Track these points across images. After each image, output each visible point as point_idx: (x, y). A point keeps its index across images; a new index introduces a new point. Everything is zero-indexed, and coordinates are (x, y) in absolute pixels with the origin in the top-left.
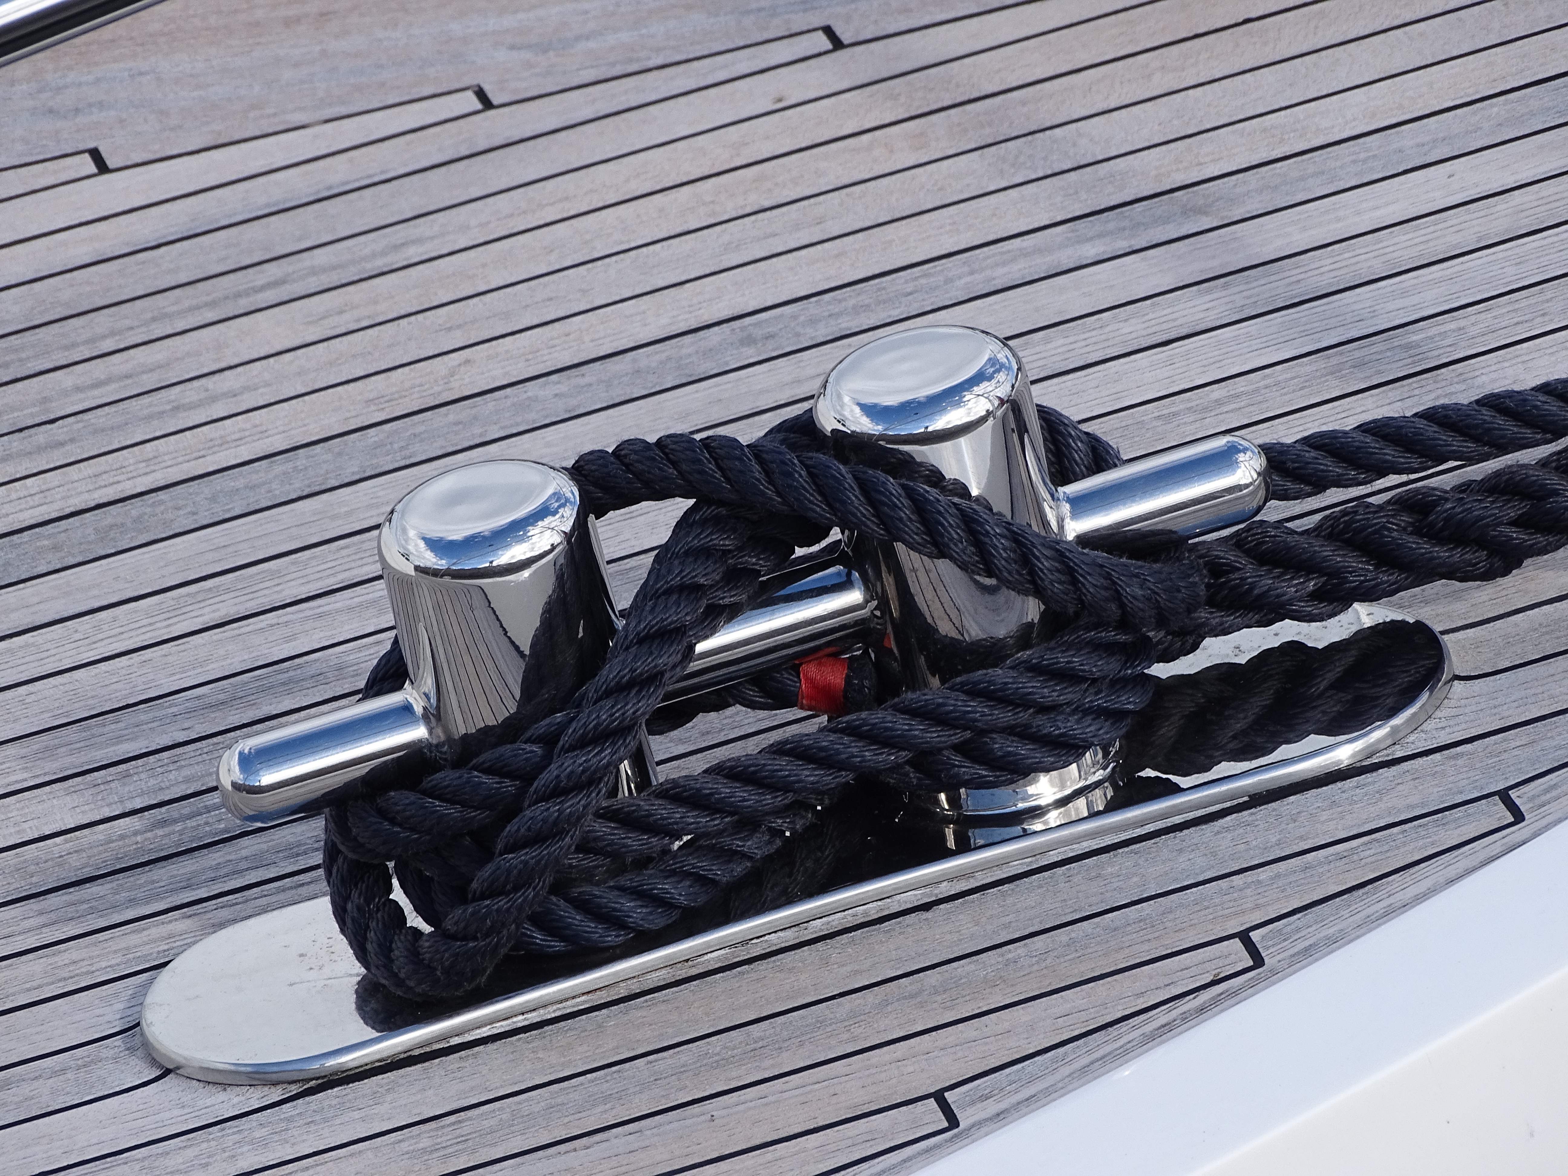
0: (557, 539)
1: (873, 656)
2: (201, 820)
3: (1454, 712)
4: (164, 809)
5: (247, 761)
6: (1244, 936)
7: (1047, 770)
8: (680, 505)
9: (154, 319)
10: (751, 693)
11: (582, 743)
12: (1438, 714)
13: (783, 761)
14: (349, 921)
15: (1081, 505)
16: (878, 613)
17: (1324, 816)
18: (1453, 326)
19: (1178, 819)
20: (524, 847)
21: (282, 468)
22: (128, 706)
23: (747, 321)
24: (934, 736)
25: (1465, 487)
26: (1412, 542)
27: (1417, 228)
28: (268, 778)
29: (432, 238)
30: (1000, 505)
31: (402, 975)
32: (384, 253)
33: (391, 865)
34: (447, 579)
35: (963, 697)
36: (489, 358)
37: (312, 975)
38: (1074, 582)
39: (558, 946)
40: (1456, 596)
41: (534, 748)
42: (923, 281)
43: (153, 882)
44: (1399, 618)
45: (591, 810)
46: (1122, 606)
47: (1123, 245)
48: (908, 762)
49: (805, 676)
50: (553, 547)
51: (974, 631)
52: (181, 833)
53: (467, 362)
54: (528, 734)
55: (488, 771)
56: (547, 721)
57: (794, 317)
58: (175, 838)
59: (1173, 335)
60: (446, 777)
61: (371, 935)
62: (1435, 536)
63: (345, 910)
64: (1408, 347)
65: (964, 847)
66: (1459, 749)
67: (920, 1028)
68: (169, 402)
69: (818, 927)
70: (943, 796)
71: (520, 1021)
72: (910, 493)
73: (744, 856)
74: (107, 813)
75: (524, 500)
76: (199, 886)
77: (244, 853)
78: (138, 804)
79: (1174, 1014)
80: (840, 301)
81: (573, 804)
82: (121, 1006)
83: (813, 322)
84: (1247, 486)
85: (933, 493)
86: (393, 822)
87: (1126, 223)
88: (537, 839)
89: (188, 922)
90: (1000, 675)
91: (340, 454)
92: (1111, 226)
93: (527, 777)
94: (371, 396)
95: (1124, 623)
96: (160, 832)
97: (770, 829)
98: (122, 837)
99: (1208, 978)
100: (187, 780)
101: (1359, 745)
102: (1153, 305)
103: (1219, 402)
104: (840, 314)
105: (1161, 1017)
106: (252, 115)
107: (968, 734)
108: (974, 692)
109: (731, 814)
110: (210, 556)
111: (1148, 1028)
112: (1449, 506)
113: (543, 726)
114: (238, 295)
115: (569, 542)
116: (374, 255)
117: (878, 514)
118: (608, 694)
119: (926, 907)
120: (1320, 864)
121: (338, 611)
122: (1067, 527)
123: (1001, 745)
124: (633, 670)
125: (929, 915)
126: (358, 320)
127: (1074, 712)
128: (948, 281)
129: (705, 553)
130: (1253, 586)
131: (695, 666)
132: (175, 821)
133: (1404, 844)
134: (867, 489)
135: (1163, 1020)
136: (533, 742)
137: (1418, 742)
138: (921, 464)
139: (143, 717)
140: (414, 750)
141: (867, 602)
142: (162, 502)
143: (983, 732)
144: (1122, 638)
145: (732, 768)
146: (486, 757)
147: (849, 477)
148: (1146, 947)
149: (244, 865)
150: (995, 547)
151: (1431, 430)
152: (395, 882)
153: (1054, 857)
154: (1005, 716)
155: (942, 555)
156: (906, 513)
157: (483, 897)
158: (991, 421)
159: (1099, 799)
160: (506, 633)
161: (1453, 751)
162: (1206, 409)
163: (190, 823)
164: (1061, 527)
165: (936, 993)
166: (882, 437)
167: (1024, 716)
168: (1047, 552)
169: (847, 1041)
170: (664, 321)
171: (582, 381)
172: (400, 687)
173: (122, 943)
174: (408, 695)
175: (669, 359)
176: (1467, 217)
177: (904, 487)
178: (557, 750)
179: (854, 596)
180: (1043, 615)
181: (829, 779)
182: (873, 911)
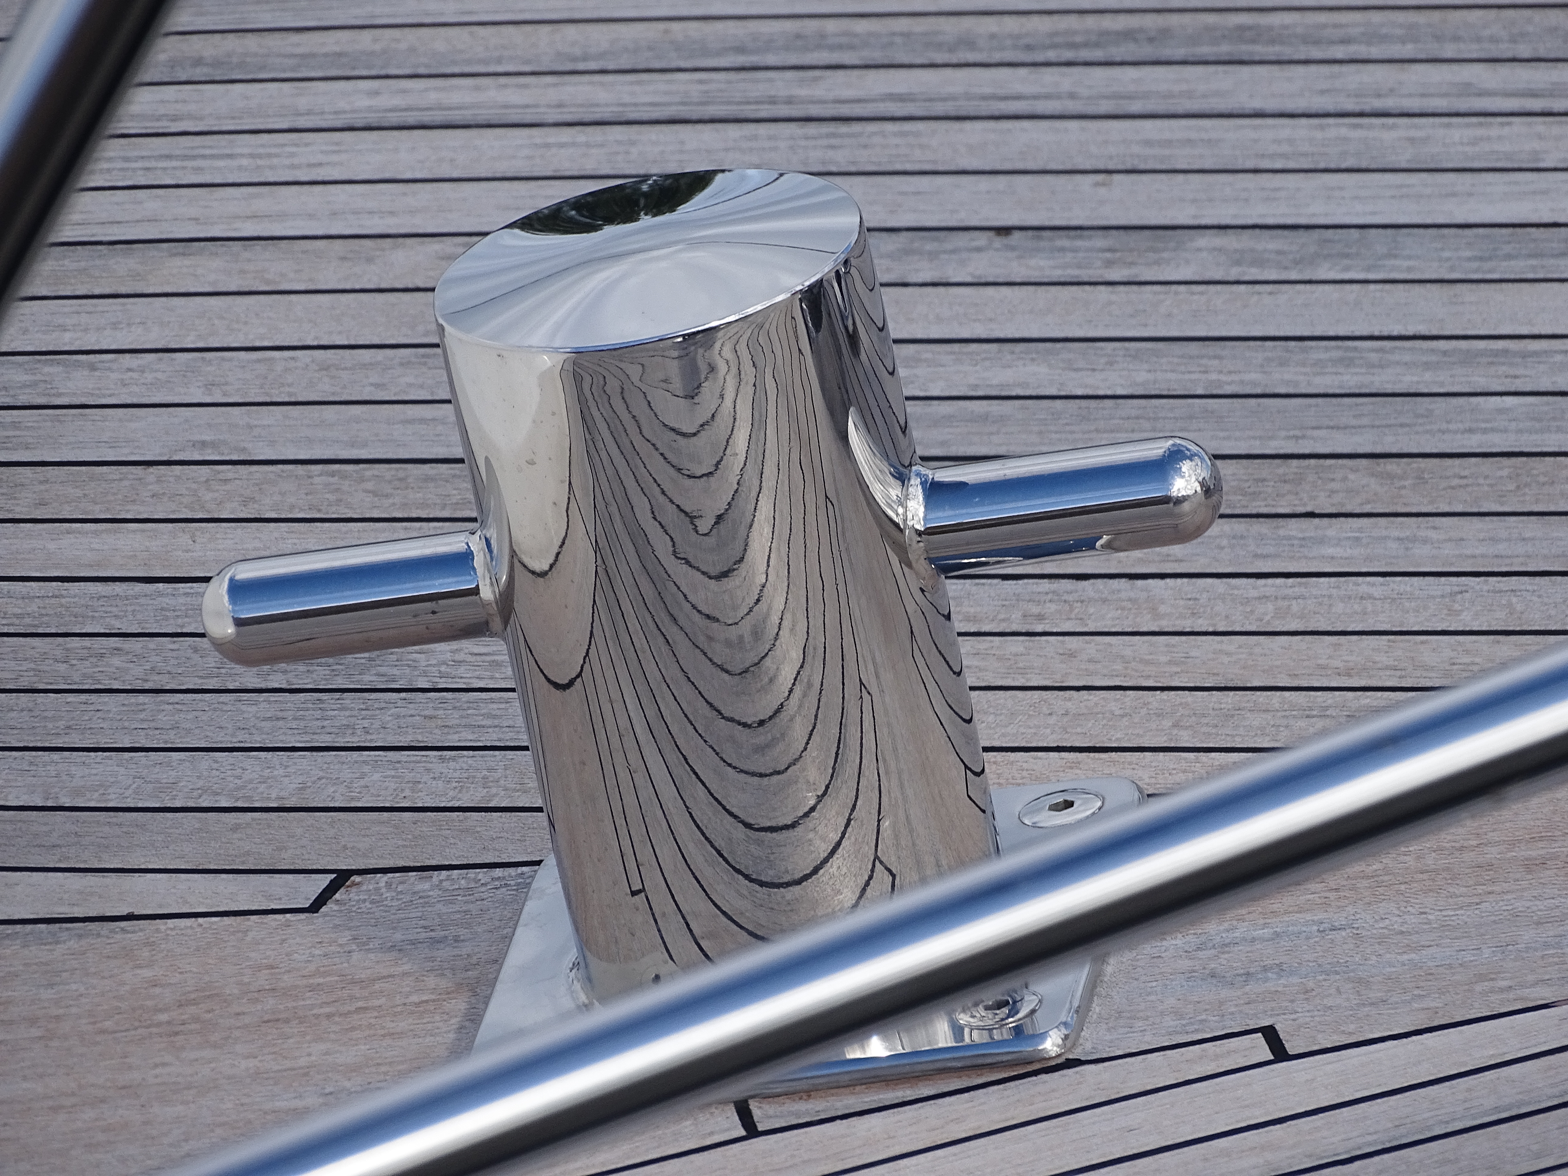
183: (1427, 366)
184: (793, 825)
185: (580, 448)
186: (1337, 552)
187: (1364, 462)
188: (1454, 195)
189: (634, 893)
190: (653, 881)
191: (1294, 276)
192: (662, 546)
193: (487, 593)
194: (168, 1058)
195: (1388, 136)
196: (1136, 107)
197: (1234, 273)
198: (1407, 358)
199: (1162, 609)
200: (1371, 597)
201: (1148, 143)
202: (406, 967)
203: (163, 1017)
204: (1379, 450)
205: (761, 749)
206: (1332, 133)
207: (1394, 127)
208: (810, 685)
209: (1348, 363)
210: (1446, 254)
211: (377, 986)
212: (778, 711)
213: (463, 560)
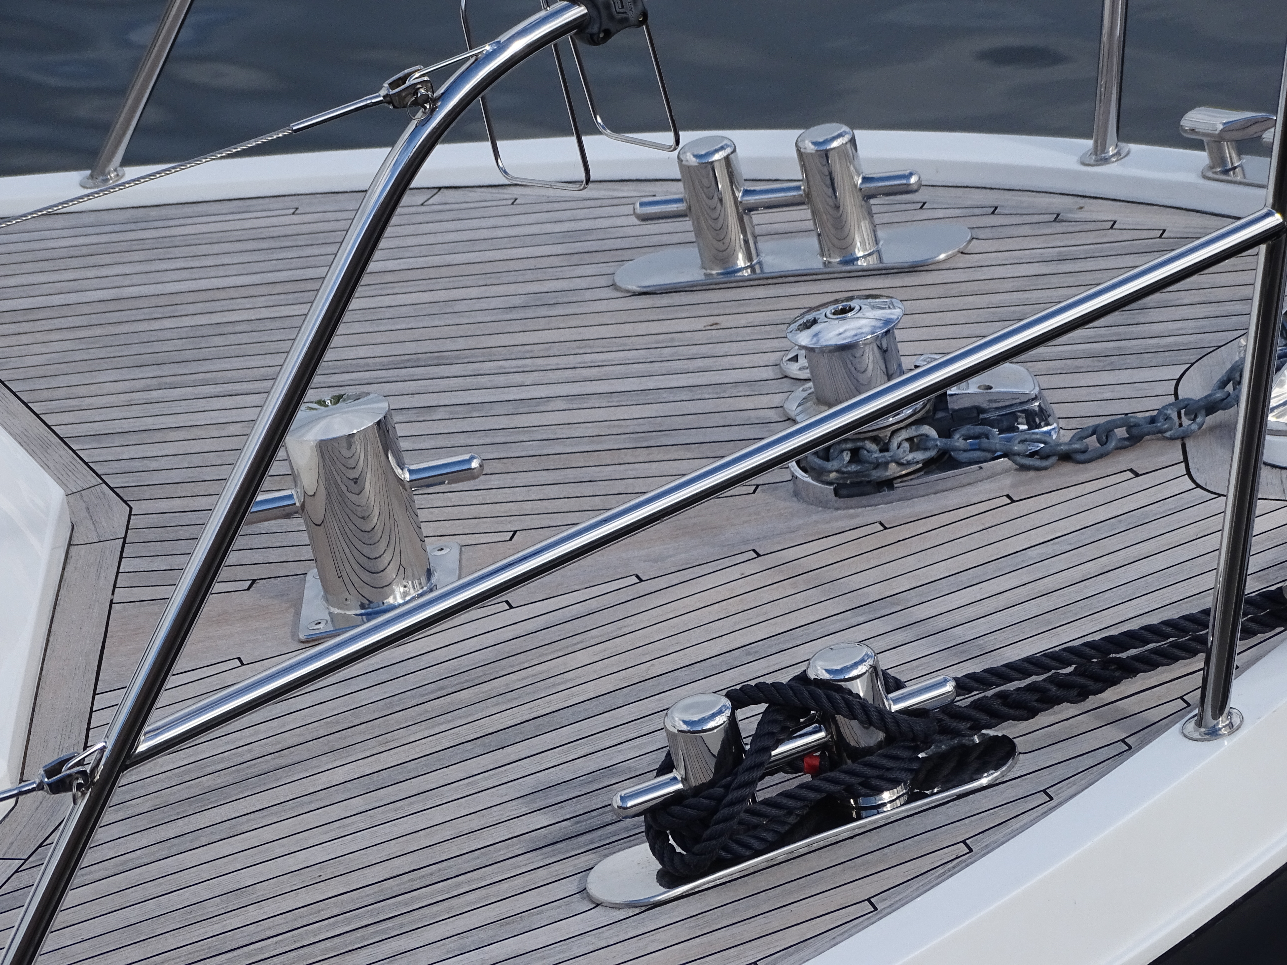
0: (725, 719)
1: (827, 754)
2: (592, 820)
3: (1022, 765)
4: (578, 818)
5: (623, 799)
6: (964, 842)
7: (889, 790)
8: (763, 707)
9: (540, 656)
10: (787, 769)
11: (740, 787)
12: (1016, 766)
13: (803, 790)
14: (657, 852)
15: (896, 701)
16: (831, 740)
17: (984, 801)
18: (993, 638)
19: (933, 805)
20: (721, 823)
21: (595, 703)
22: (558, 784)
23: (747, 647)
24: (853, 780)
25: (1019, 689)
26: (1003, 709)
27: (973, 607)
28: (629, 804)
29: (632, 625)
30: (871, 701)
31: (678, 868)
32: (616, 630)
33: (668, 832)
34: (689, 734)
35: (862, 766)
36: (660, 663)
37: (643, 870)
38: (898, 726)
39: (729, 856)
40: (1013, 726)
41: (722, 789)
42: (806, 632)
43: (579, 842)
44: (995, 734)
45: (743, 809)
46: (914, 733)
47: (872, 617)
48: (844, 790)
49: (806, 763)
50: (724, 722)
51: (863, 744)
52: (585, 825)
53: (653, 665)
54: (719, 785)
55: (706, 798)
56: (725, 780)
57: (763, 645)
58: (584, 827)
59: (896, 645)
60: (691, 801)
61: (665, 855)
62: (1010, 706)
63: (655, 848)
64: (979, 645)
65: (859, 818)
66: (1026, 777)
67: (858, 878)
68: (551, 683)
69: (815, 846)
70: (852, 801)
71: (718, 882)
72: (843, 698)
73: (789, 823)
74: (558, 820)
75: (714, 706)
76: (595, 843)
77: (609, 831)
78: (568, 817)
79: (945, 869)
80: (778, 639)
81: (737, 808)
82: (576, 884)
83: (770, 647)
84: (950, 692)
85: (851, 698)
86: (673, 817)
87: (872, 609)
88: (726, 820)
89: (594, 855)
90: (873, 758)
91: (614, 698)
92: (867, 610)
93: (719, 799)
94: (622, 678)
95: (914, 739)
96: (578, 825)
97: (796, 814)
98: (565, 828)
99: (954, 857)
100: (584, 808)
101: (990, 778)
102: (887, 636)
103: (917, 667)
104: (779, 644)
105: (941, 870)
106: (559, 587)
107: (864, 779)
108: (866, 765)
109: (786, 809)
110: (576, 733)
111: (937, 874)
112: (1014, 696)
113: (724, 782)
114: (568, 647)
115: (729, 719)
116: (612, 632)
117: (833, 706)
118: (747, 770)
119: (852, 838)
120: (985, 817)
121: (625, 749)
122: (892, 708)
123: (874, 782)
124: (755, 762)
125: (853, 840)
126: (611, 653)
127: (898, 770)
128: (814, 631)
129: (774, 722)
130: (950, 726)
131: (772, 759)
132: (582, 822)
133: (1013, 809)
134: (829, 698)
135: (941, 871)
136: (721, 788)
137: (1011, 775)
138: (845, 689)
139: (564, 788)
140: (678, 792)
141: (826, 736)
142: (555, 717)
143: (869, 778)
144: (912, 744)
145: (787, 793)
146: (705, 793)
147: (823, 694)
148: (931, 847)
149: (610, 835)
150: (873, 716)
151: (1008, 671)
152: (670, 837)
153: (893, 819)
154: (876, 772)
155: (854, 719)
156: (843, 705)
157: (707, 840)
158: (867, 674)
159: (902, 800)
160: (710, 751)
161: (1024, 777)
162: (913, 669)
163: (588, 822)
164: (890, 708)
165: (861, 866)
166: (831, 680)
167: (881, 772)
168: (890, 716)
169: (833, 883)
170: (718, 649)
171: (693, 670)
172: (671, 771)
173: (573, 863)
174: (675, 774)
175: (723, 661)
176: (989, 602)
177: (841, 697)
178: (730, 789)
179: (822, 734)
180: (885, 738)
181: (819, 796)
182: (834, 840)
183: (508, 436)
184: (380, 557)
185: (321, 464)
186: (495, 483)
187: (497, 460)
188: (504, 393)
189: (339, 577)
190: (344, 574)
191: (467, 416)
192: (344, 489)
193: (298, 504)
194: (218, 629)
195: (483, 380)
196: (415, 378)
197: (451, 417)
198: (502, 434)
199: (453, 500)
200: (507, 493)
201: (421, 386)
202: (276, 602)
203: (214, 619)
204: (500, 457)
205: (370, 538)
206: (468, 381)
207: (484, 378)
208: (382, 521)
209: (486, 436)
210: (506, 408)
211: (269, 607)
212: (373, 528)
213: (291, 497)
